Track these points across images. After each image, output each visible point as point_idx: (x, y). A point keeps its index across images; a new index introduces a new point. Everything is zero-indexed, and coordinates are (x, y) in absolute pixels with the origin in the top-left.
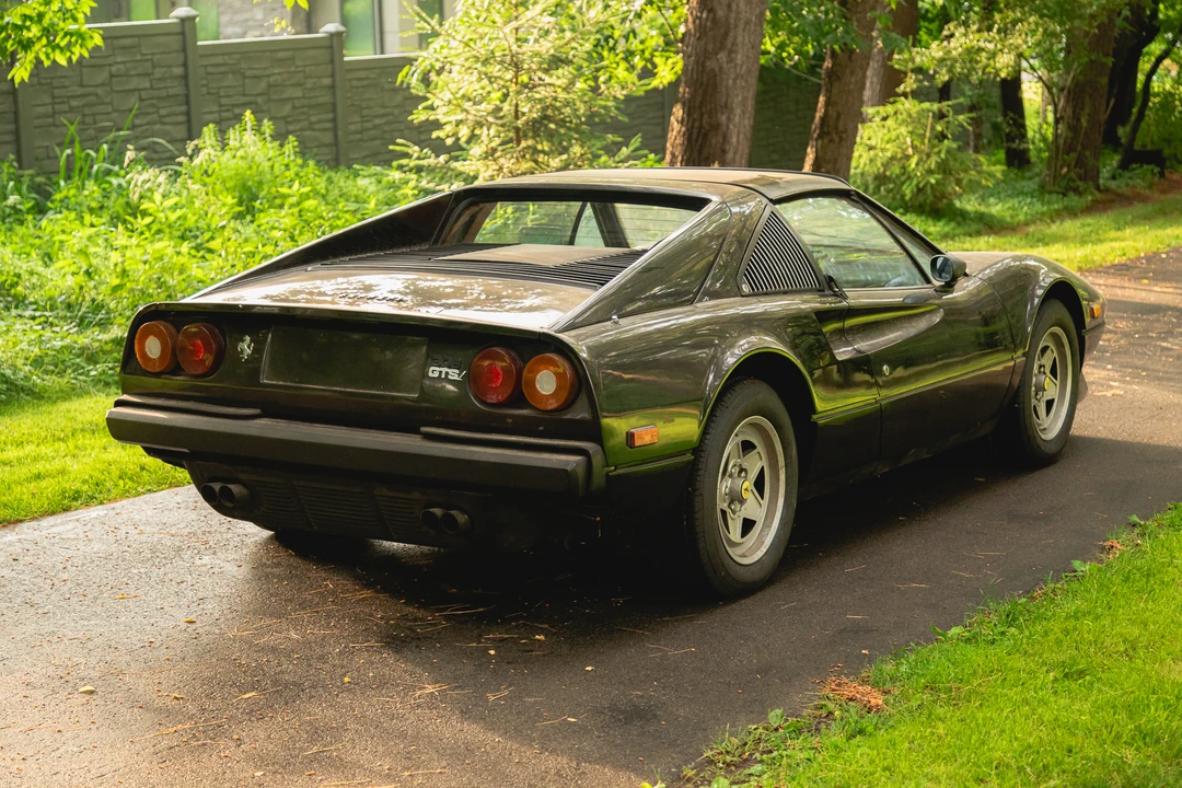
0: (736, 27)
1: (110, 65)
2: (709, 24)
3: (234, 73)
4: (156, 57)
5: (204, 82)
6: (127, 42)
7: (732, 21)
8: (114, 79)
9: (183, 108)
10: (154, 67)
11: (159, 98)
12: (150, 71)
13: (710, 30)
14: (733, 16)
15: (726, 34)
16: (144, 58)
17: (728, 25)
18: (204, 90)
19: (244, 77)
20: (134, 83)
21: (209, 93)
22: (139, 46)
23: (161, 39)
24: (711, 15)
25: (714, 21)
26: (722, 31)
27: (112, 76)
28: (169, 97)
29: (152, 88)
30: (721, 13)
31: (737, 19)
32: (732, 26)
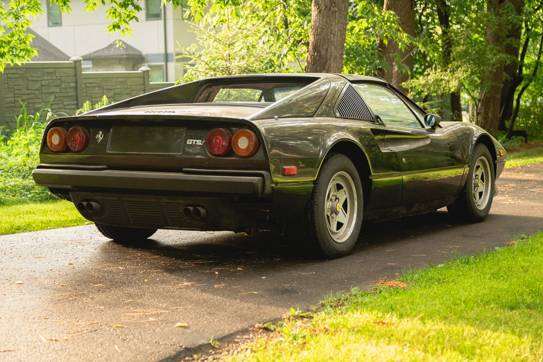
0: (330, 59)
1: (41, 81)
2: (317, 58)
3: (98, 87)
4: (62, 78)
5: (85, 91)
6: (50, 70)
7: (328, 57)
8: (43, 88)
9: (75, 102)
10: (61, 82)
11: (64, 97)
12: (60, 84)
13: (318, 60)
14: (329, 54)
15: (326, 62)
16: (57, 78)
17: (327, 59)
18: (85, 94)
19: (103, 89)
20: (53, 89)
21: (87, 96)
22: (55, 72)
23: (65, 70)
24: (319, 54)
25: (320, 56)
26: (324, 61)
27: (42, 86)
28: (68, 96)
29: (60, 92)
30: (323, 53)
31: (331, 56)
32: (328, 59)
